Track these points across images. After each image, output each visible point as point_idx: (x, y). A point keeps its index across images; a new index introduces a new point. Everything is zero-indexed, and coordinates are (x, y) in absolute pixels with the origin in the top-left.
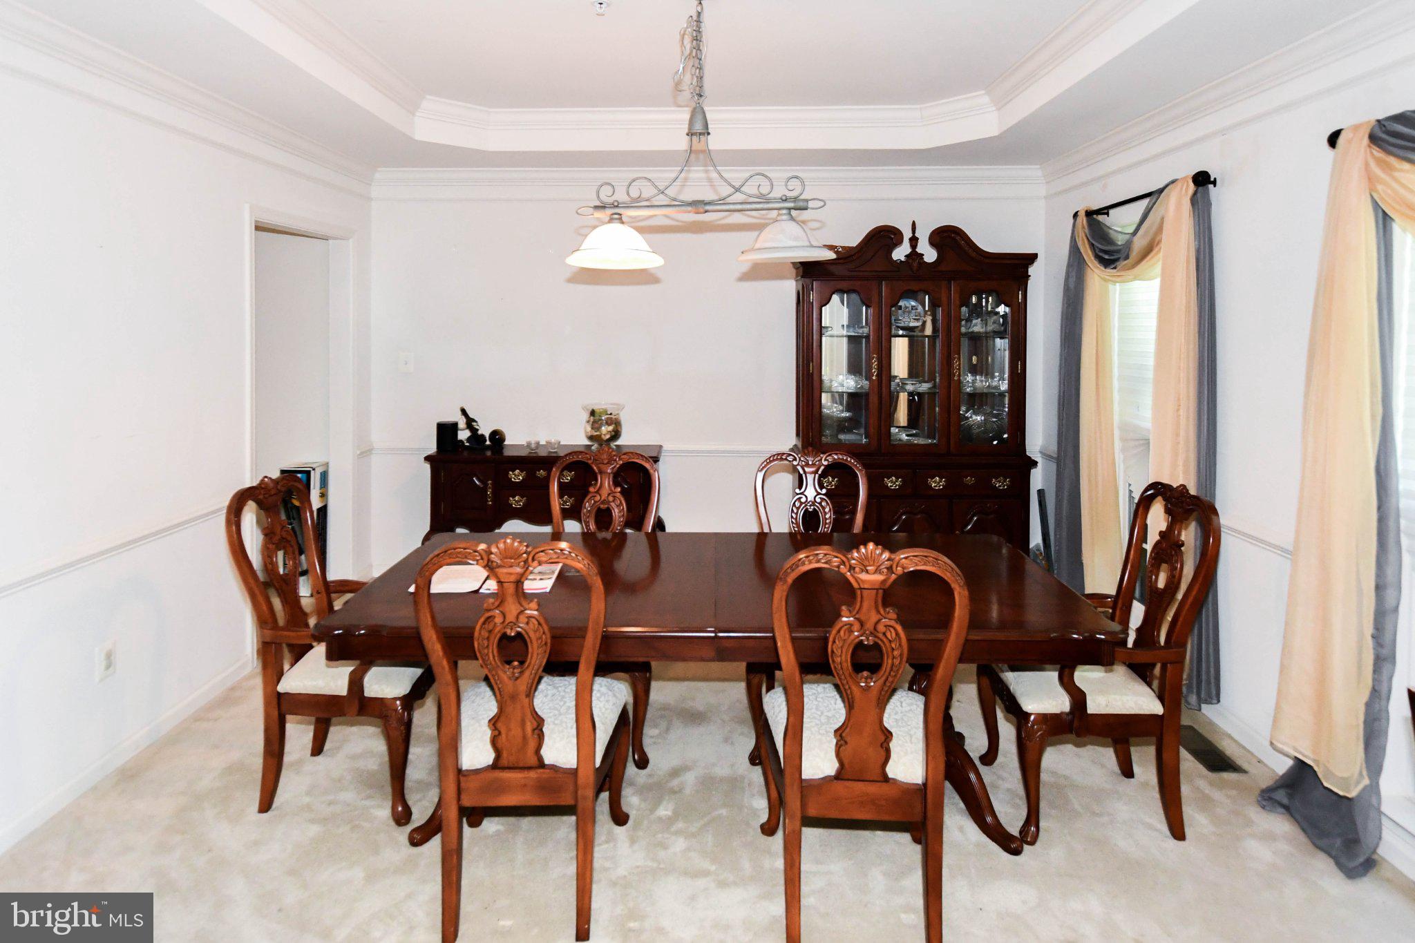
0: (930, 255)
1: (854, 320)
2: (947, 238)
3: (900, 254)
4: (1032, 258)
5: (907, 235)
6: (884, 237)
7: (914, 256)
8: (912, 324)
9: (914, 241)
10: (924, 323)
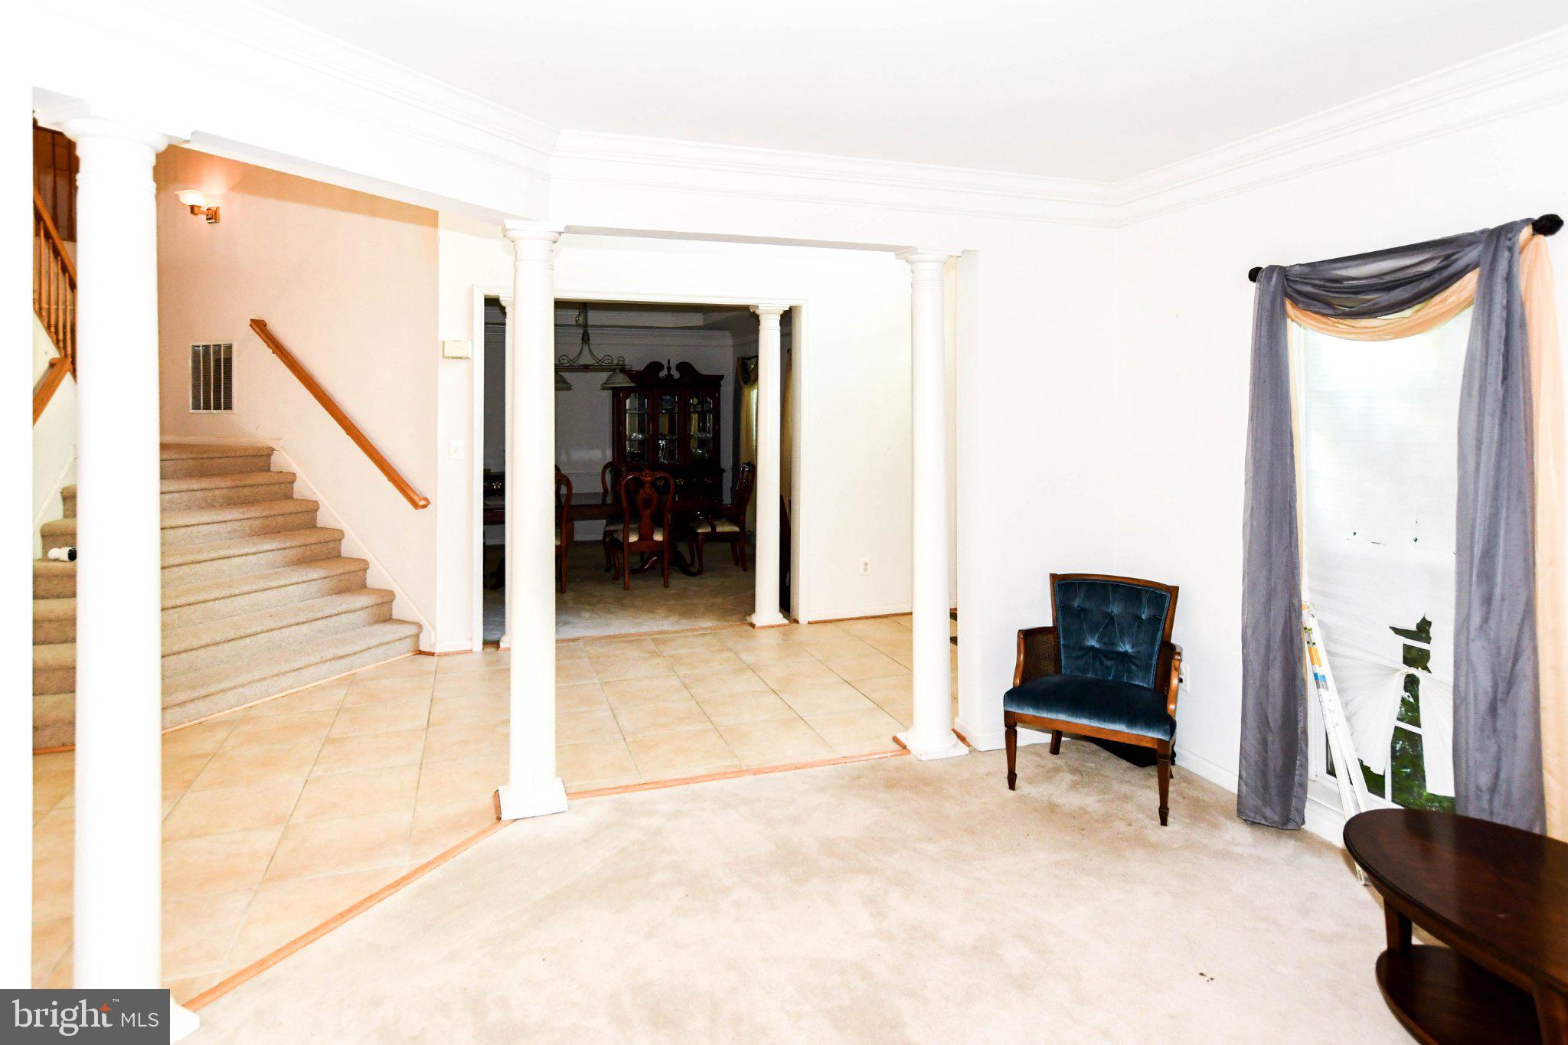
0: (676, 375)
1: (641, 405)
2: (685, 367)
3: (663, 373)
4: (722, 377)
5: (666, 365)
6: (655, 367)
7: (669, 375)
8: (669, 407)
9: (669, 368)
10: (674, 408)
